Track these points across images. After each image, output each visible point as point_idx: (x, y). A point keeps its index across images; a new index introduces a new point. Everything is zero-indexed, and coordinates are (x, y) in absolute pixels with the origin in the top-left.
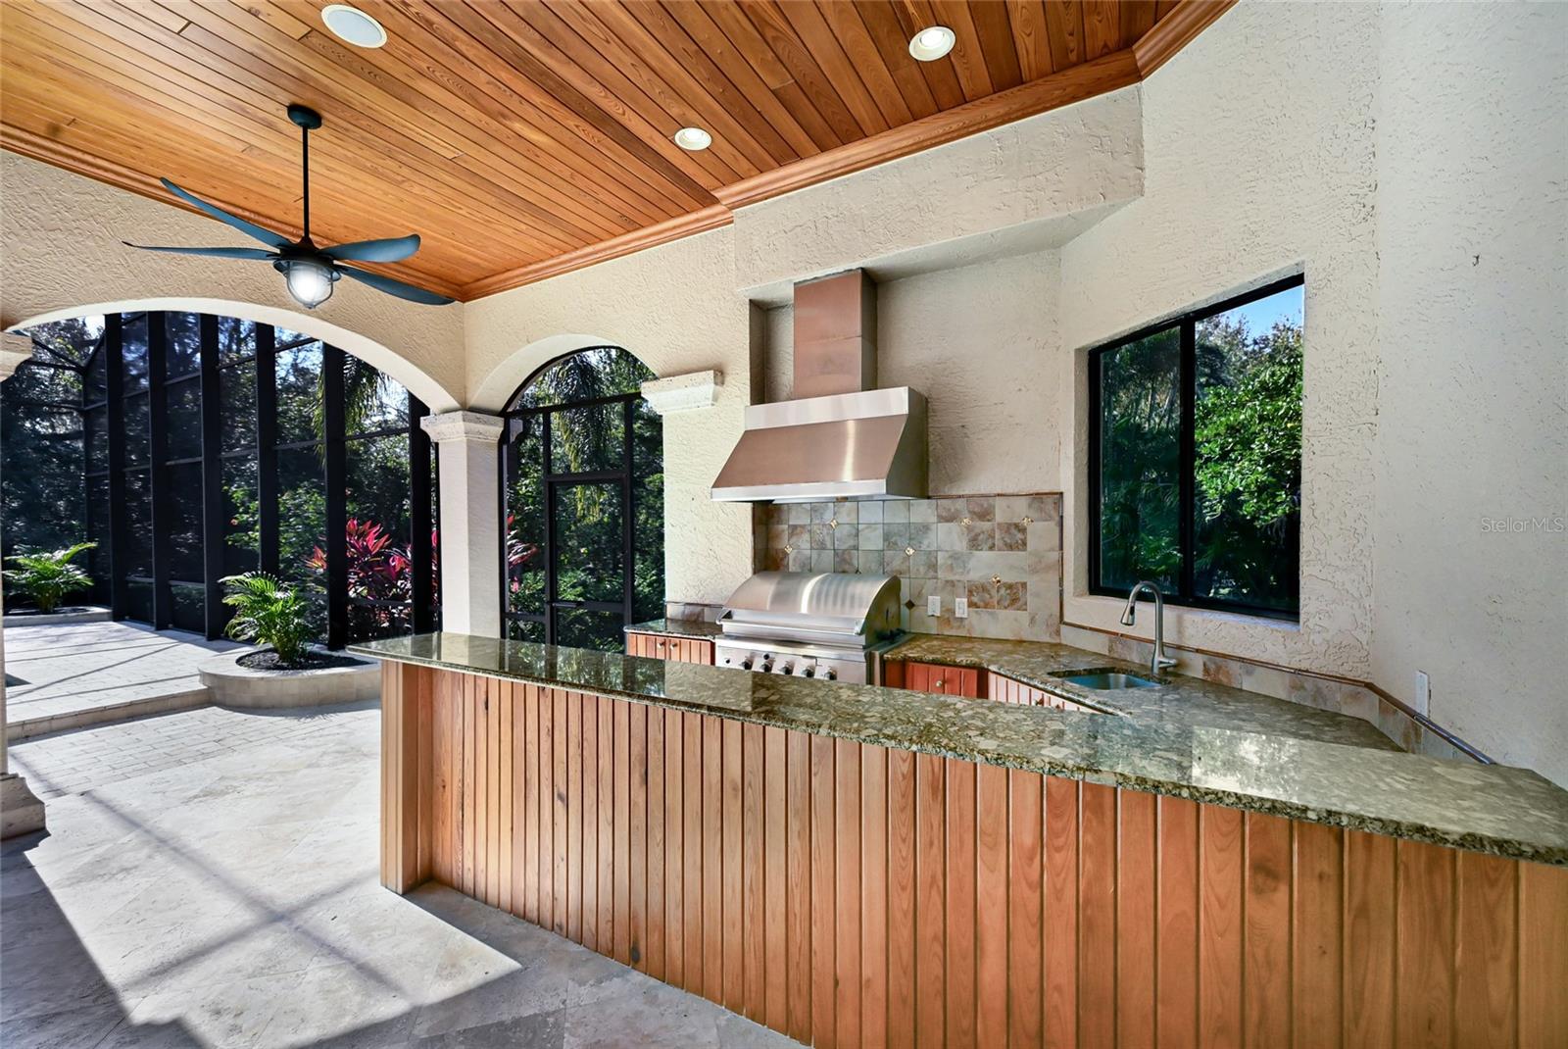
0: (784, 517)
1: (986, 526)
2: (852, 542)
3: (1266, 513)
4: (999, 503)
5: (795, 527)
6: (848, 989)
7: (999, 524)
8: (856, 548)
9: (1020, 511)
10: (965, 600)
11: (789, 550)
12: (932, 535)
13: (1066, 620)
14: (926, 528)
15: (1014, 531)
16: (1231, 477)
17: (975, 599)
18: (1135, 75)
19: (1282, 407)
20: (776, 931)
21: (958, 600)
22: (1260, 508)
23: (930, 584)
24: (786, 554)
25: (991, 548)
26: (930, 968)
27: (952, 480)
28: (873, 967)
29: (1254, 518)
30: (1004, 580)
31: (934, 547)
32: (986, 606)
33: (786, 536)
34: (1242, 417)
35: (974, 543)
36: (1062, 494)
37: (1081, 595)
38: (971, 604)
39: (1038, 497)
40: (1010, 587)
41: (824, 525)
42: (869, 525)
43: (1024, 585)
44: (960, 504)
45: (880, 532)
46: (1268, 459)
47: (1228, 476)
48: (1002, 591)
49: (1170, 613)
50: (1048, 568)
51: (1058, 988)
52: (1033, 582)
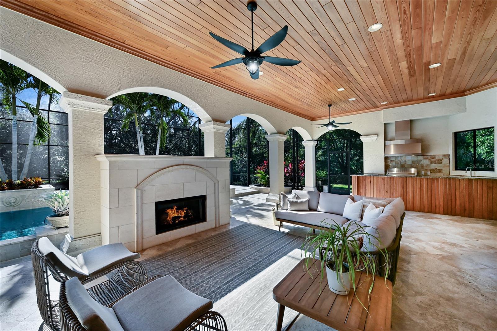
0: (389, 159)
1: (434, 160)
2: (405, 163)
3: (488, 157)
4: (436, 156)
5: (392, 161)
6: (438, 207)
7: (437, 160)
8: (406, 164)
9: (441, 157)
10: (430, 172)
11: (390, 164)
12: (422, 162)
13: (451, 174)
14: (421, 160)
15: (440, 161)
16: (480, 150)
17: (432, 172)
18: (465, 95)
19: (492, 137)
20: (426, 202)
21: (428, 172)
22: (486, 157)
23: (422, 169)
24: (389, 165)
25: (435, 163)
26: (449, 203)
27: (426, 153)
28: (441, 203)
29: (485, 158)
30: (438, 168)
31: (423, 163)
32: (434, 173)
33: (390, 162)
34: (483, 139)
35: (432, 163)
36: (449, 155)
37: (454, 171)
38: (431, 173)
39: (445, 155)
40: (439, 170)
41: (398, 160)
42: (409, 160)
43: (442, 169)
44: (428, 157)
45: (411, 161)
46: (488, 146)
47: (479, 150)
48: (437, 170)
49: (473, 172)
50: (447, 166)
51: (467, 202)
52: (443, 169)
